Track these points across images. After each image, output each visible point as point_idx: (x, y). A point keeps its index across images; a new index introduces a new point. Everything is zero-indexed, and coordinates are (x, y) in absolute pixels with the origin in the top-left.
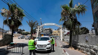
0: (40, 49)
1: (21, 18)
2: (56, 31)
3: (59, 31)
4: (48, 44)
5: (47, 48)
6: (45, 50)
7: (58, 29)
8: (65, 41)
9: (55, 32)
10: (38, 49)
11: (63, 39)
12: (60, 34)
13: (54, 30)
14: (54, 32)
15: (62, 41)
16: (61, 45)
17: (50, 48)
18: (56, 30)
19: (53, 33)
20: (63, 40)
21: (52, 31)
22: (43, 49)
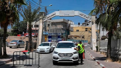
0: (63, 59)
1: (19, 6)
2: (81, 28)
3: (87, 27)
4: (75, 53)
5: (73, 58)
6: (71, 60)
7: (86, 23)
8: (101, 51)
9: (78, 31)
10: (61, 59)
11: (97, 47)
12: (90, 34)
13: (74, 26)
14: (75, 30)
15: (94, 51)
16: (93, 57)
17: (77, 58)
18: (81, 24)
19: (72, 34)
20: (97, 50)
21: (70, 26)
22: (68, 59)
